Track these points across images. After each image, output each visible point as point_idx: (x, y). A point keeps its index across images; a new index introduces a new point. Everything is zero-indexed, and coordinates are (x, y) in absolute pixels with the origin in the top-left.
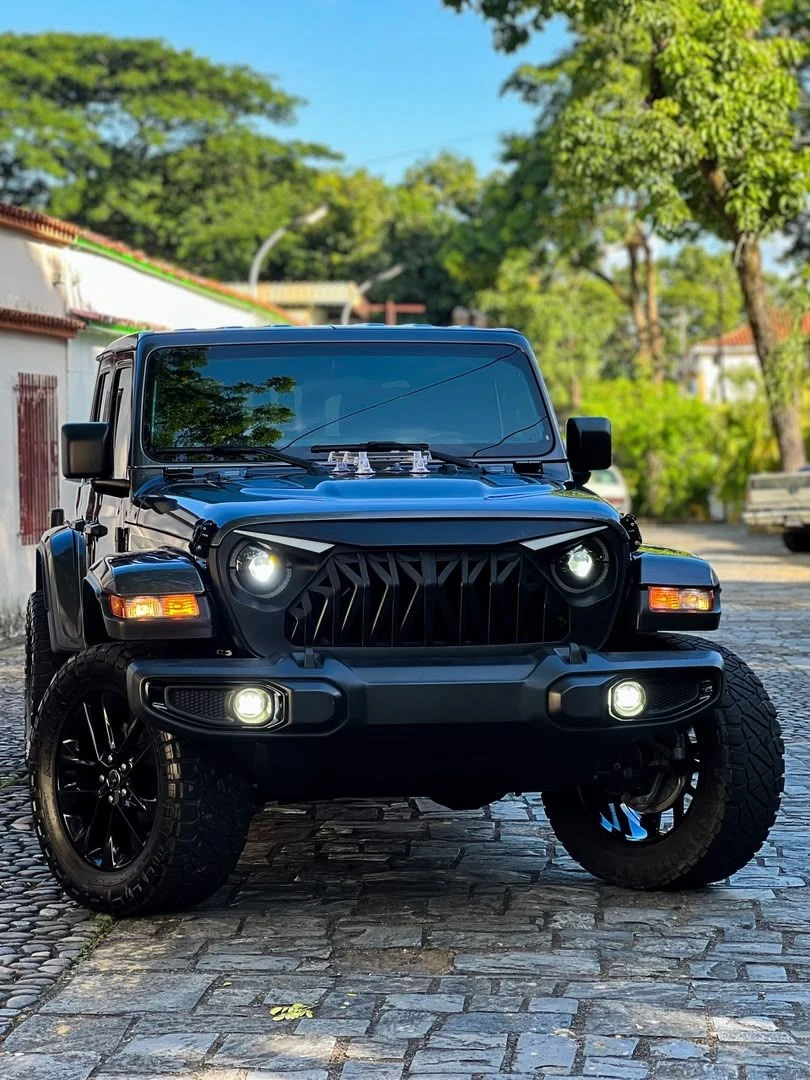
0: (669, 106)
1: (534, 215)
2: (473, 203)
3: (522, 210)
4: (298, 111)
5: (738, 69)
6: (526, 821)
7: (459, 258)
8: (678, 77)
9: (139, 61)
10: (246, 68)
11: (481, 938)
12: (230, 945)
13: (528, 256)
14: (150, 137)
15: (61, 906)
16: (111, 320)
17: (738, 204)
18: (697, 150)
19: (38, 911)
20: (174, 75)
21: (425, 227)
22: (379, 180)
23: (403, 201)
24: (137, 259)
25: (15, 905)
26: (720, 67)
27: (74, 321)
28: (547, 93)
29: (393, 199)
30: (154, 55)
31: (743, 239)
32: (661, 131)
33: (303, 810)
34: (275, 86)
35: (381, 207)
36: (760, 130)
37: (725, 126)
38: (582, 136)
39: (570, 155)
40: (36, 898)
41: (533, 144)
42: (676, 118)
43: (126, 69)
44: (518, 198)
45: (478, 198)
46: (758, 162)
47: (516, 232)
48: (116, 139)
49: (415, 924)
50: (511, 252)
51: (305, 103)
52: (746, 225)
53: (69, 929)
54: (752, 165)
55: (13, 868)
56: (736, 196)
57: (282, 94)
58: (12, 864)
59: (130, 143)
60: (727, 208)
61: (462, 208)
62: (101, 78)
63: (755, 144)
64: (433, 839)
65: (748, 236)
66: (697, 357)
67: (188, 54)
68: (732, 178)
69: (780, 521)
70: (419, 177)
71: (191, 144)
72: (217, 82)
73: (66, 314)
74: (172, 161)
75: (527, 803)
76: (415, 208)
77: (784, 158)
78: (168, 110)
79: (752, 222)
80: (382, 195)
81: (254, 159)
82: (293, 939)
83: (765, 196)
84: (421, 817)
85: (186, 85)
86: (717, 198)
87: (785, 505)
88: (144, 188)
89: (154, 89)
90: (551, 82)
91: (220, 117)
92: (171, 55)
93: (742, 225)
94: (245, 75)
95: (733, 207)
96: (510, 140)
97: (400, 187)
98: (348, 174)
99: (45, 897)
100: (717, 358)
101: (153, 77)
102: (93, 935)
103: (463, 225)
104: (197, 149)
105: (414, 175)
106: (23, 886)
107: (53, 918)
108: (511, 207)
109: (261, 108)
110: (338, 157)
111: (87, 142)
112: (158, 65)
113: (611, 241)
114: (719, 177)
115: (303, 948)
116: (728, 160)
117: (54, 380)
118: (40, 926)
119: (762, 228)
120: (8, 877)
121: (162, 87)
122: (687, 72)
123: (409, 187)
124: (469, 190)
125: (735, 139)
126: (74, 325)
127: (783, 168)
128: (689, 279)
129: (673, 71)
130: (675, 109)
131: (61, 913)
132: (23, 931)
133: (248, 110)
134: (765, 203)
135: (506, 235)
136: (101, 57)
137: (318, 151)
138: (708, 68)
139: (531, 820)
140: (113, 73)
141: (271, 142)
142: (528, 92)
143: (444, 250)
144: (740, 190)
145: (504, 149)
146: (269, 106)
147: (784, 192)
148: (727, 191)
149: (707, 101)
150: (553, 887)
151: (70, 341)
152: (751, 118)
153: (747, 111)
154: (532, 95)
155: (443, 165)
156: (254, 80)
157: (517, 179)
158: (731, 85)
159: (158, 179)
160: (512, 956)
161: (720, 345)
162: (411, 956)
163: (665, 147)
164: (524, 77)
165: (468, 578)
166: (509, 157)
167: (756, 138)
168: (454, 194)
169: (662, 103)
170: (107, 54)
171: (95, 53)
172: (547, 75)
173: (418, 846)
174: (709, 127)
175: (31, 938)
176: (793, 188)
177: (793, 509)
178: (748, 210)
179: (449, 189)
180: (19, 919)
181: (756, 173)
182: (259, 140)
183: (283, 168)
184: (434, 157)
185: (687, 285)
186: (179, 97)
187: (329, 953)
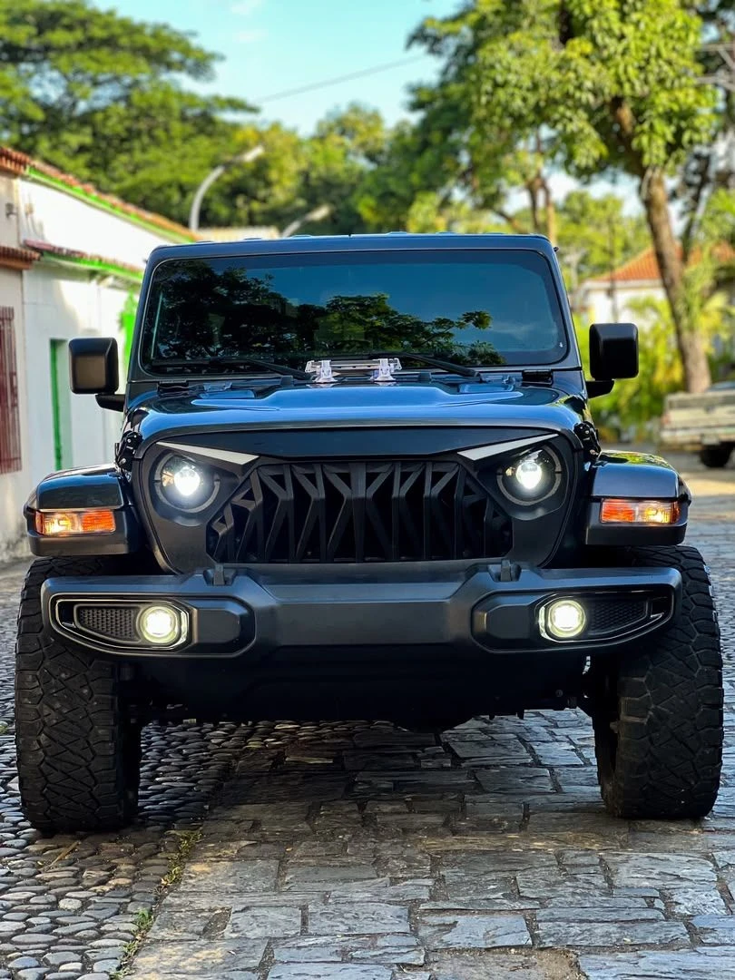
0: (580, 45)
1: (440, 161)
2: (381, 152)
3: (429, 156)
4: (217, 67)
5: (642, 10)
6: (581, 766)
7: (371, 201)
8: (587, 19)
9: (65, 21)
10: (165, 27)
11: (598, 931)
12: (299, 948)
13: (434, 199)
14: (78, 93)
15: (83, 894)
16: (65, 252)
17: (645, 140)
18: (610, 88)
19: (57, 903)
20: (98, 33)
21: (337, 176)
22: (293, 132)
23: (316, 152)
24: (86, 193)
25: (29, 894)
26: (626, 8)
27: (29, 252)
28: (451, 44)
29: (306, 149)
30: (80, 14)
31: (649, 173)
32: (575, 71)
33: (328, 758)
34: (194, 42)
35: (296, 157)
36: (666, 68)
37: (633, 65)
38: (500, 79)
39: (490, 98)
40: (51, 883)
41: (438, 92)
42: (587, 57)
43: (53, 29)
44: (426, 145)
45: (386, 147)
46: (663, 100)
47: (425, 176)
48: (47, 96)
49: (513, 911)
50: (419, 196)
51: (222, 58)
52: (650, 160)
53: (98, 927)
54: (657, 101)
55: (20, 842)
56: (643, 132)
57: (200, 50)
58: (17, 837)
59: (60, 100)
60: (635, 143)
61: (371, 157)
62: (30, 37)
63: (661, 81)
64: (488, 792)
65: (654, 171)
66: (588, 292)
67: (111, 13)
68: (638, 114)
69: (697, 438)
70: (331, 129)
71: (116, 100)
72: (139, 40)
73: (21, 246)
74: (99, 117)
75: (574, 744)
76: (326, 158)
77: (687, 95)
78: (94, 66)
79: (657, 157)
80: (297, 146)
81: (176, 114)
82: (373, 936)
83: (669, 131)
84: (463, 765)
85: (110, 43)
86: (624, 135)
87: (701, 424)
88: (74, 140)
89: (80, 46)
90: (456, 34)
91: (142, 72)
92: (95, 15)
93: (646, 160)
94: (165, 33)
95: (640, 144)
96: (415, 89)
97: (314, 138)
98: (264, 128)
99: (63, 882)
100: (610, 292)
101: (78, 35)
102: (129, 936)
103: (372, 173)
104: (122, 105)
105: (325, 127)
106: (33, 866)
107: (76, 913)
108: (420, 152)
109: (181, 66)
110: (253, 110)
111: (20, 100)
112: (83, 23)
113: (513, 184)
114: (626, 113)
115: (389, 950)
116: (633, 98)
117: (11, 311)
118: (65, 925)
119: (666, 162)
120: (14, 855)
121: (88, 44)
122: (595, 13)
123: (321, 138)
124: (376, 140)
125: (642, 76)
126: (29, 256)
127: (686, 103)
128: (576, 221)
129: (582, 11)
130: (588, 48)
131: (86, 903)
132: (42, 932)
133: (170, 66)
134: (670, 138)
135: (415, 179)
136: (30, 18)
137: (235, 105)
138: (616, 9)
139: (585, 765)
140: (41, 32)
141: (192, 97)
142: (433, 45)
143: (356, 196)
144: (646, 126)
145: (410, 98)
146: (190, 62)
147: (688, 128)
148: (634, 127)
149: (614, 41)
150: (655, 855)
151: (25, 272)
152: (659, 55)
153: (653, 51)
154: (437, 47)
155: (352, 117)
156: (174, 38)
157: (425, 126)
158: (637, 24)
159: (88, 130)
160: (651, 958)
161: (612, 280)
162: (522, 959)
163: (579, 87)
164: (429, 31)
165: (399, 491)
166: (416, 106)
167: (663, 76)
168: (363, 145)
169: (576, 42)
170: (34, 13)
171: (25, 13)
172: (450, 27)
173: (474, 802)
174: (617, 66)
175: (55, 942)
176: (697, 122)
177: (709, 427)
178: (654, 145)
179: (359, 139)
180: (35, 913)
181: (661, 110)
182: (180, 95)
183: (204, 122)
184: (344, 109)
185: (573, 227)
186: (103, 53)
187: (422, 957)
